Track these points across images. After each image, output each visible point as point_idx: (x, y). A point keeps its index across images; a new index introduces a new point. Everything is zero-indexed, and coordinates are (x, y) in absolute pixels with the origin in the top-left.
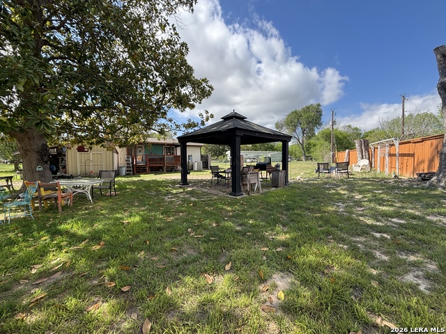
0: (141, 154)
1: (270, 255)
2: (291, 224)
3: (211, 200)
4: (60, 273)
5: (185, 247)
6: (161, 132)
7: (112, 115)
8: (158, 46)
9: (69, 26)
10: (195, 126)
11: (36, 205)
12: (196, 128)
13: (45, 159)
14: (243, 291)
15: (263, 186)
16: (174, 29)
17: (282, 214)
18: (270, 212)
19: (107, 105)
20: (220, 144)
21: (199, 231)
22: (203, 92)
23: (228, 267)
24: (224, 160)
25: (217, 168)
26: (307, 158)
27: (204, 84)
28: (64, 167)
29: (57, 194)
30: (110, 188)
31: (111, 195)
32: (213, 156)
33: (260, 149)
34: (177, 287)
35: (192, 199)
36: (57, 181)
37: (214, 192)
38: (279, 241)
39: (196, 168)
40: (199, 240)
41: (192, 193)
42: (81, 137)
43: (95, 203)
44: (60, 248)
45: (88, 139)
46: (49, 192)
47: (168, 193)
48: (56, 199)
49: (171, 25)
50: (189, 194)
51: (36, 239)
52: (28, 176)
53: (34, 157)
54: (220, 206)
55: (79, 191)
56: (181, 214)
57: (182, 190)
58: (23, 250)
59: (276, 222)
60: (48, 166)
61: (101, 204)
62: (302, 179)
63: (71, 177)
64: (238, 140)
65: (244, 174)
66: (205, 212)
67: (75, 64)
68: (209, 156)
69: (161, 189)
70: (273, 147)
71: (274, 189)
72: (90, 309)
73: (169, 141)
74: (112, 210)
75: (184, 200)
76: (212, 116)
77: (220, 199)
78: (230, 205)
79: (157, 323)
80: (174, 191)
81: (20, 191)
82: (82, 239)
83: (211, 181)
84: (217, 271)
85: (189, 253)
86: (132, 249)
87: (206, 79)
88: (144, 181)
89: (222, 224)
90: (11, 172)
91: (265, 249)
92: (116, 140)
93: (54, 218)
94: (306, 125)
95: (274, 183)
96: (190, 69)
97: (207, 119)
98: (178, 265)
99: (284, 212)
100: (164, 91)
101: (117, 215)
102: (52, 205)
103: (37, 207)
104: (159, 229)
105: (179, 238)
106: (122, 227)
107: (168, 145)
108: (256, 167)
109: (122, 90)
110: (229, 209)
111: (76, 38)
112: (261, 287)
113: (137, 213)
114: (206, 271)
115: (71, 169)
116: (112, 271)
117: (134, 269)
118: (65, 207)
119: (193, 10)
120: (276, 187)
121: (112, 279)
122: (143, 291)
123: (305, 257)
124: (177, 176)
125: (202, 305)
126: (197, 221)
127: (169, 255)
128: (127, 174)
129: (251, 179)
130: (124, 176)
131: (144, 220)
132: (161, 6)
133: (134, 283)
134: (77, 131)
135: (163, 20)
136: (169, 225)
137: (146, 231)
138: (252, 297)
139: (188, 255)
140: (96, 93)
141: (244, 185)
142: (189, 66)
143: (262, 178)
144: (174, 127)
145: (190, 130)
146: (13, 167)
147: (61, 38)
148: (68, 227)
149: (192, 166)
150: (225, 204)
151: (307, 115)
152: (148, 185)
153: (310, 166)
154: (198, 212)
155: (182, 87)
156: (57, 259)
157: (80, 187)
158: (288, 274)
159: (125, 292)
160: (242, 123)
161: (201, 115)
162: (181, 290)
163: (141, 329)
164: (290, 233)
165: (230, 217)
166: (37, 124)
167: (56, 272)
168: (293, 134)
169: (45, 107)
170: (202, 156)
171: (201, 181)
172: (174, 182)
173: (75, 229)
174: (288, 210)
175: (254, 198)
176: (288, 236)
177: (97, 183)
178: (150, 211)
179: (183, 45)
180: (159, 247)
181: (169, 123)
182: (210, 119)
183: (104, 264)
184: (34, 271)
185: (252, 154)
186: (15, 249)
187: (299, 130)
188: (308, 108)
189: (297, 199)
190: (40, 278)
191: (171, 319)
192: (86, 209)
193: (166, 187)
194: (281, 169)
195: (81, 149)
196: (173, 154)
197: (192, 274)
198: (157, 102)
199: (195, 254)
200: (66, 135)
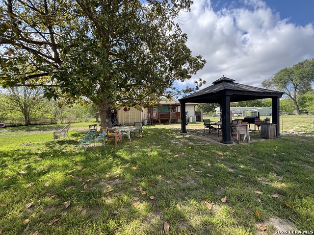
0: (156, 111)
1: (265, 199)
2: (287, 174)
3: (205, 145)
4: (118, 179)
5: (188, 178)
6: (169, 97)
7: (140, 88)
8: (167, 40)
9: (121, 42)
10: (191, 91)
11: (106, 140)
12: (192, 92)
13: (110, 115)
14: (240, 224)
15: (252, 137)
16: (178, 27)
17: (275, 163)
18: (262, 161)
19: (139, 83)
20: (210, 103)
21: (198, 167)
22: (197, 65)
23: (224, 200)
24: (213, 115)
25: (209, 121)
26: (300, 112)
27: (199, 60)
28: (117, 120)
29: (115, 135)
30: (140, 133)
31: (140, 137)
32: (204, 112)
33: (247, 105)
34: (184, 205)
35: (190, 143)
36: (114, 128)
37: (207, 139)
38: (274, 188)
39: (191, 121)
40: (198, 175)
41: (189, 139)
42: (125, 103)
43: (132, 141)
44: (118, 165)
45: (128, 104)
46: (111, 133)
47: (173, 138)
48: (114, 137)
49: (175, 25)
50: (188, 139)
51: (107, 159)
52: (103, 124)
53: (105, 114)
54: (213, 151)
55: (124, 133)
56: (183, 153)
57: (182, 137)
58: (102, 163)
59: (268, 170)
60: (110, 119)
61: (135, 142)
62: (297, 133)
63: (120, 126)
64: (228, 99)
65: (233, 126)
66: (201, 154)
67: (122, 62)
68: (202, 112)
69: (168, 134)
70: (260, 103)
71: (263, 140)
72: (134, 204)
73: (173, 103)
74: (141, 146)
75: (185, 144)
76: (205, 82)
77: (212, 145)
78: (221, 150)
79: (173, 227)
80: (177, 137)
81: (99, 132)
82: (127, 162)
83: (204, 131)
84: (215, 200)
85: (191, 183)
86: (154, 173)
87: (200, 56)
88: (158, 129)
89: (216, 165)
90: (95, 122)
91: (259, 193)
92: (142, 103)
93: (114, 148)
94: (299, 81)
95: (264, 135)
96: (188, 51)
97: (201, 85)
98: (184, 190)
99: (277, 162)
100: (171, 70)
101: (144, 150)
102: (112, 141)
103: (106, 141)
104: (170, 162)
105: (184, 171)
106: (147, 158)
107: (172, 105)
108: (244, 121)
109: (146, 72)
110: (221, 153)
111: (124, 47)
112: (258, 226)
113: (155, 150)
114: (205, 199)
115: (120, 121)
116: (143, 184)
117: (156, 186)
118: (118, 142)
119: (190, 10)
120: (266, 138)
121: (144, 189)
122: (162, 202)
123: (309, 210)
124: (179, 126)
125: (205, 224)
126: (195, 160)
127: (177, 181)
128: (148, 124)
129: (240, 130)
130: (146, 126)
131: (160, 154)
132: (168, 14)
133: (157, 195)
134: (123, 99)
135: (171, 23)
136: (176, 160)
137: (162, 162)
138: (250, 232)
139: (190, 183)
140: (133, 76)
141: (233, 135)
142: (188, 49)
143: (250, 130)
144: (177, 93)
145: (188, 94)
146: (95, 120)
147: (117, 49)
148: (121, 154)
149: (188, 119)
150: (217, 149)
151: (300, 71)
152: (160, 132)
153: (305, 119)
154: (196, 153)
155: (183, 64)
156: (117, 171)
157: (124, 131)
158: (287, 221)
159: (152, 200)
160: (231, 85)
161: (196, 82)
162: (187, 208)
163: (163, 227)
164: (286, 183)
165: (222, 160)
166: (108, 97)
167: (116, 178)
168: (284, 90)
169: (111, 88)
170: (196, 112)
171: (196, 131)
172: (176, 131)
173: (123, 155)
174: (282, 161)
175: (244, 146)
176: (284, 185)
177: (132, 129)
178: (163, 149)
179: (184, 35)
180: (170, 174)
181: (173, 90)
182: (203, 84)
183: (139, 179)
184: (107, 176)
185: (239, 109)
186: (99, 163)
187: (290, 86)
188: (302, 64)
189: (291, 151)
190: (110, 180)
191: (182, 228)
192: (128, 144)
193: (172, 133)
194: (271, 122)
195: (125, 110)
196: (175, 111)
197: (195, 199)
198: (167, 77)
199: (196, 184)
200: (118, 102)
